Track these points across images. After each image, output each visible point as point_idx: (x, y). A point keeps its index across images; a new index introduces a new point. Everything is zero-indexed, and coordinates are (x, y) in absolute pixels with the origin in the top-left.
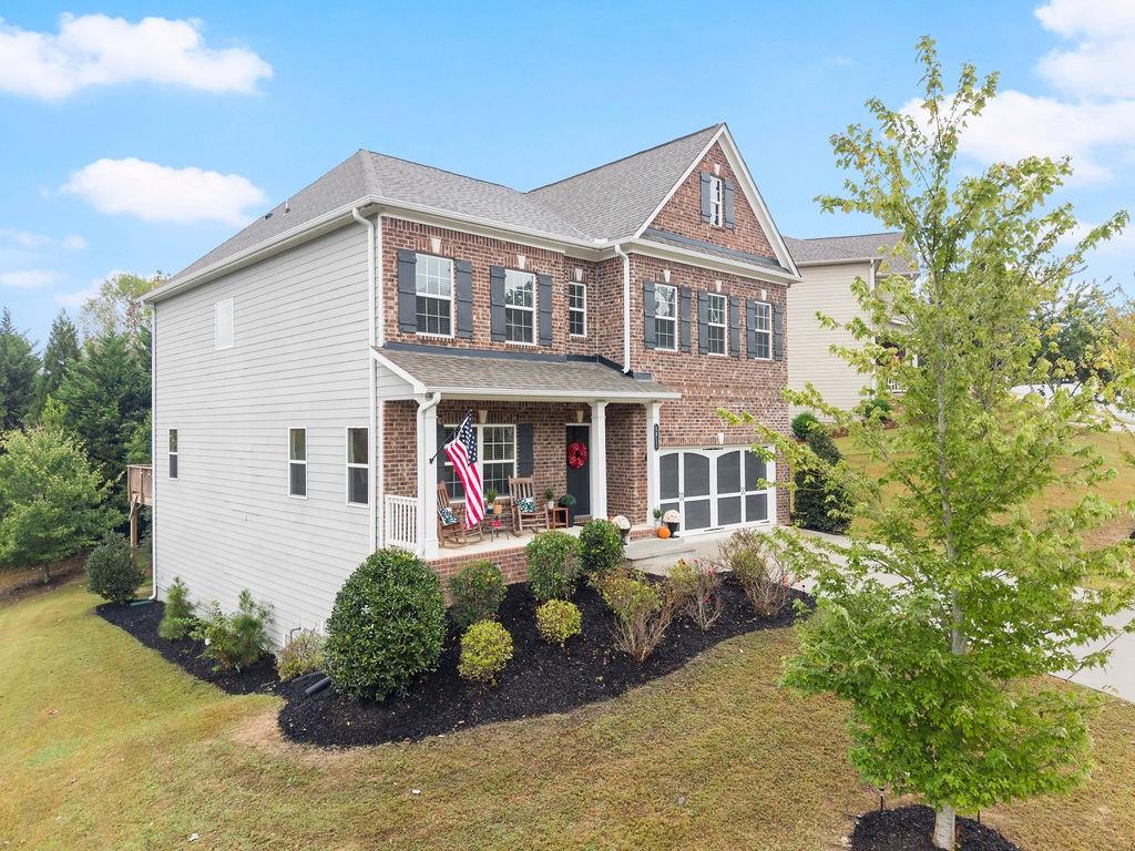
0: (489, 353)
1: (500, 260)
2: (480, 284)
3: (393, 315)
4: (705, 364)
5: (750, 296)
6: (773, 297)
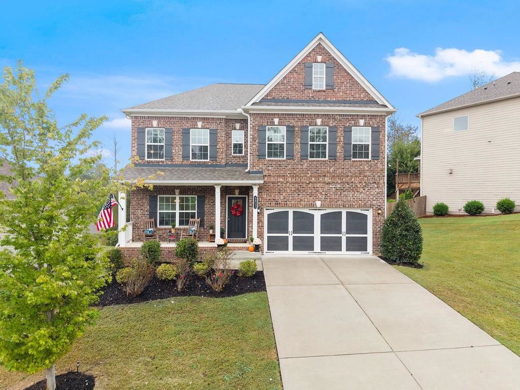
0: (181, 165)
1: (187, 125)
2: (177, 137)
3: (135, 153)
4: (306, 164)
5: (348, 124)
6: (371, 123)
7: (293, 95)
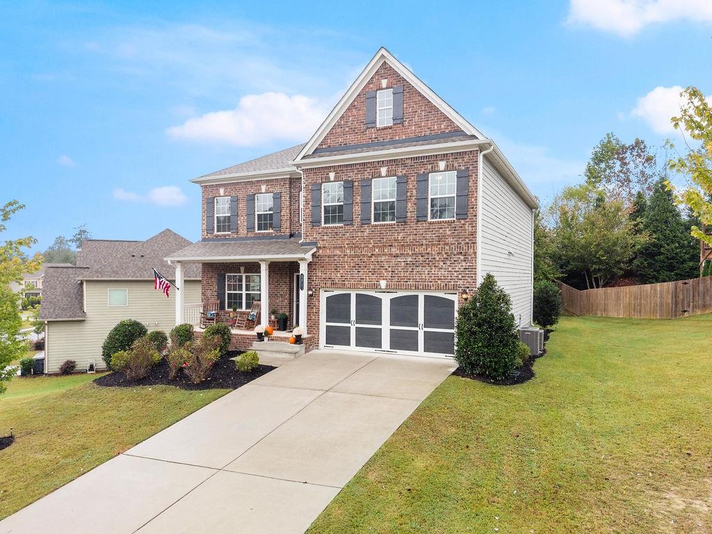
0: (246, 238)
1: (251, 191)
2: (242, 205)
3: (205, 227)
4: (367, 231)
5: (423, 170)
6: (456, 164)
7: (351, 139)
